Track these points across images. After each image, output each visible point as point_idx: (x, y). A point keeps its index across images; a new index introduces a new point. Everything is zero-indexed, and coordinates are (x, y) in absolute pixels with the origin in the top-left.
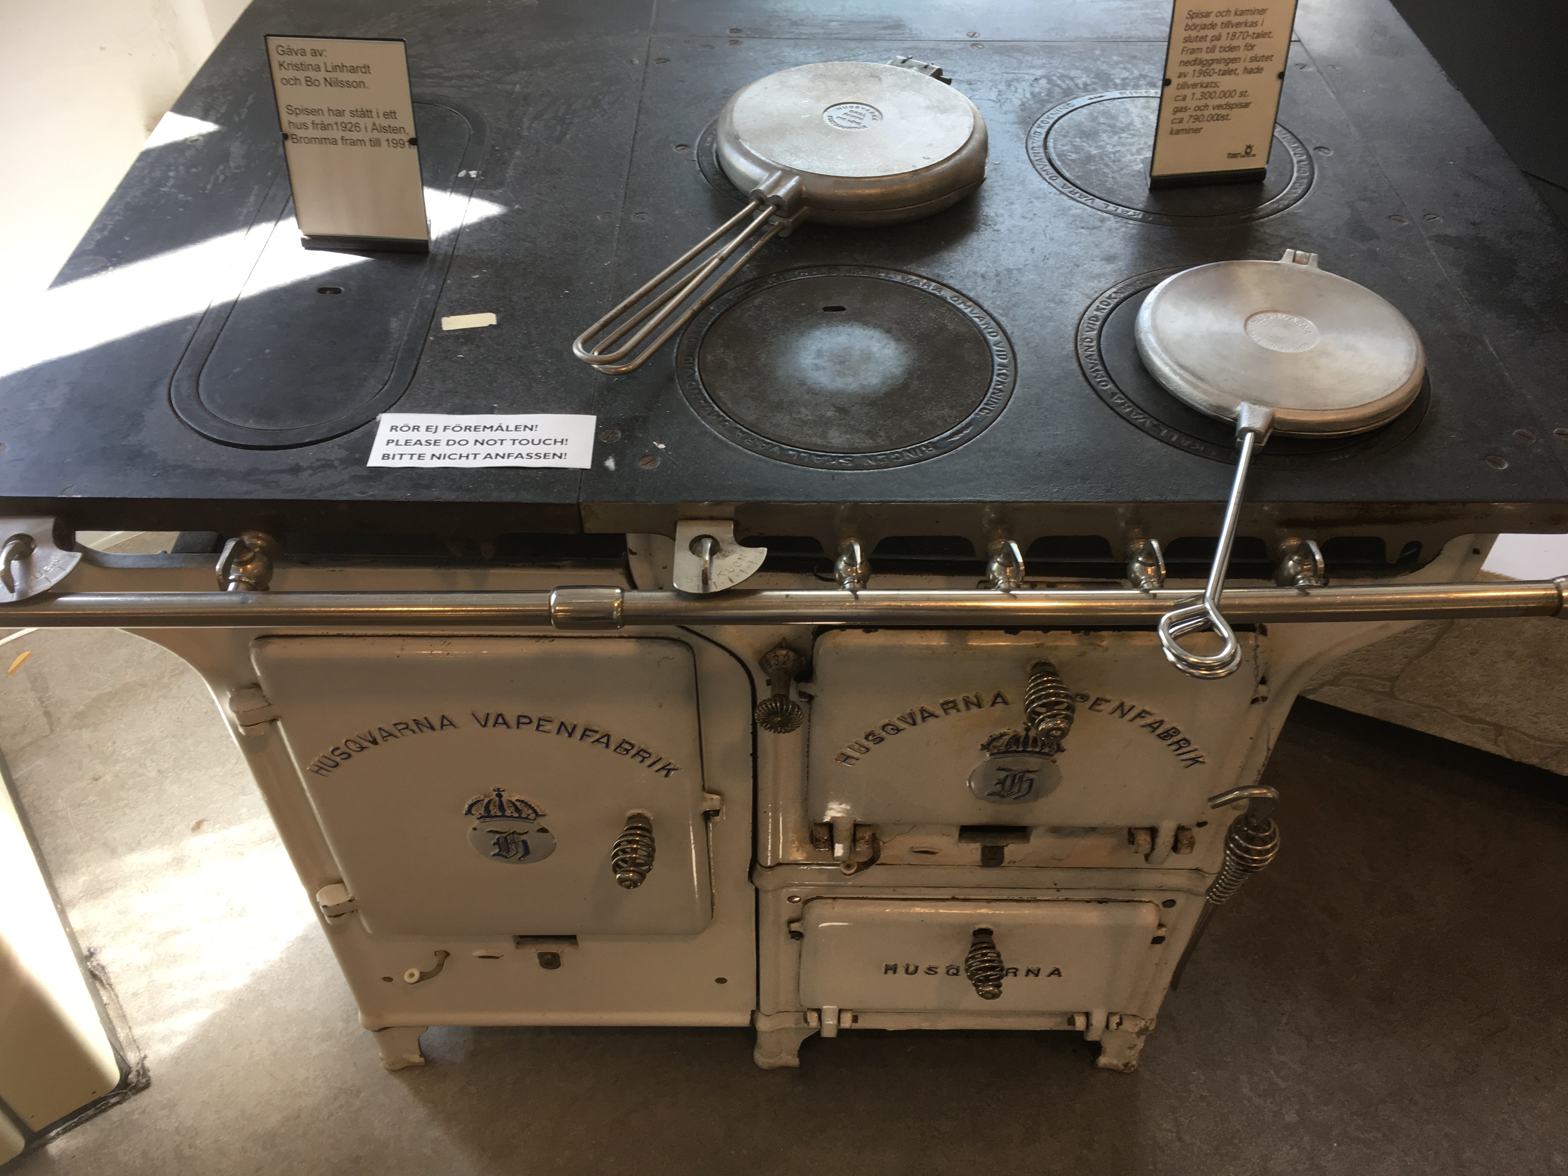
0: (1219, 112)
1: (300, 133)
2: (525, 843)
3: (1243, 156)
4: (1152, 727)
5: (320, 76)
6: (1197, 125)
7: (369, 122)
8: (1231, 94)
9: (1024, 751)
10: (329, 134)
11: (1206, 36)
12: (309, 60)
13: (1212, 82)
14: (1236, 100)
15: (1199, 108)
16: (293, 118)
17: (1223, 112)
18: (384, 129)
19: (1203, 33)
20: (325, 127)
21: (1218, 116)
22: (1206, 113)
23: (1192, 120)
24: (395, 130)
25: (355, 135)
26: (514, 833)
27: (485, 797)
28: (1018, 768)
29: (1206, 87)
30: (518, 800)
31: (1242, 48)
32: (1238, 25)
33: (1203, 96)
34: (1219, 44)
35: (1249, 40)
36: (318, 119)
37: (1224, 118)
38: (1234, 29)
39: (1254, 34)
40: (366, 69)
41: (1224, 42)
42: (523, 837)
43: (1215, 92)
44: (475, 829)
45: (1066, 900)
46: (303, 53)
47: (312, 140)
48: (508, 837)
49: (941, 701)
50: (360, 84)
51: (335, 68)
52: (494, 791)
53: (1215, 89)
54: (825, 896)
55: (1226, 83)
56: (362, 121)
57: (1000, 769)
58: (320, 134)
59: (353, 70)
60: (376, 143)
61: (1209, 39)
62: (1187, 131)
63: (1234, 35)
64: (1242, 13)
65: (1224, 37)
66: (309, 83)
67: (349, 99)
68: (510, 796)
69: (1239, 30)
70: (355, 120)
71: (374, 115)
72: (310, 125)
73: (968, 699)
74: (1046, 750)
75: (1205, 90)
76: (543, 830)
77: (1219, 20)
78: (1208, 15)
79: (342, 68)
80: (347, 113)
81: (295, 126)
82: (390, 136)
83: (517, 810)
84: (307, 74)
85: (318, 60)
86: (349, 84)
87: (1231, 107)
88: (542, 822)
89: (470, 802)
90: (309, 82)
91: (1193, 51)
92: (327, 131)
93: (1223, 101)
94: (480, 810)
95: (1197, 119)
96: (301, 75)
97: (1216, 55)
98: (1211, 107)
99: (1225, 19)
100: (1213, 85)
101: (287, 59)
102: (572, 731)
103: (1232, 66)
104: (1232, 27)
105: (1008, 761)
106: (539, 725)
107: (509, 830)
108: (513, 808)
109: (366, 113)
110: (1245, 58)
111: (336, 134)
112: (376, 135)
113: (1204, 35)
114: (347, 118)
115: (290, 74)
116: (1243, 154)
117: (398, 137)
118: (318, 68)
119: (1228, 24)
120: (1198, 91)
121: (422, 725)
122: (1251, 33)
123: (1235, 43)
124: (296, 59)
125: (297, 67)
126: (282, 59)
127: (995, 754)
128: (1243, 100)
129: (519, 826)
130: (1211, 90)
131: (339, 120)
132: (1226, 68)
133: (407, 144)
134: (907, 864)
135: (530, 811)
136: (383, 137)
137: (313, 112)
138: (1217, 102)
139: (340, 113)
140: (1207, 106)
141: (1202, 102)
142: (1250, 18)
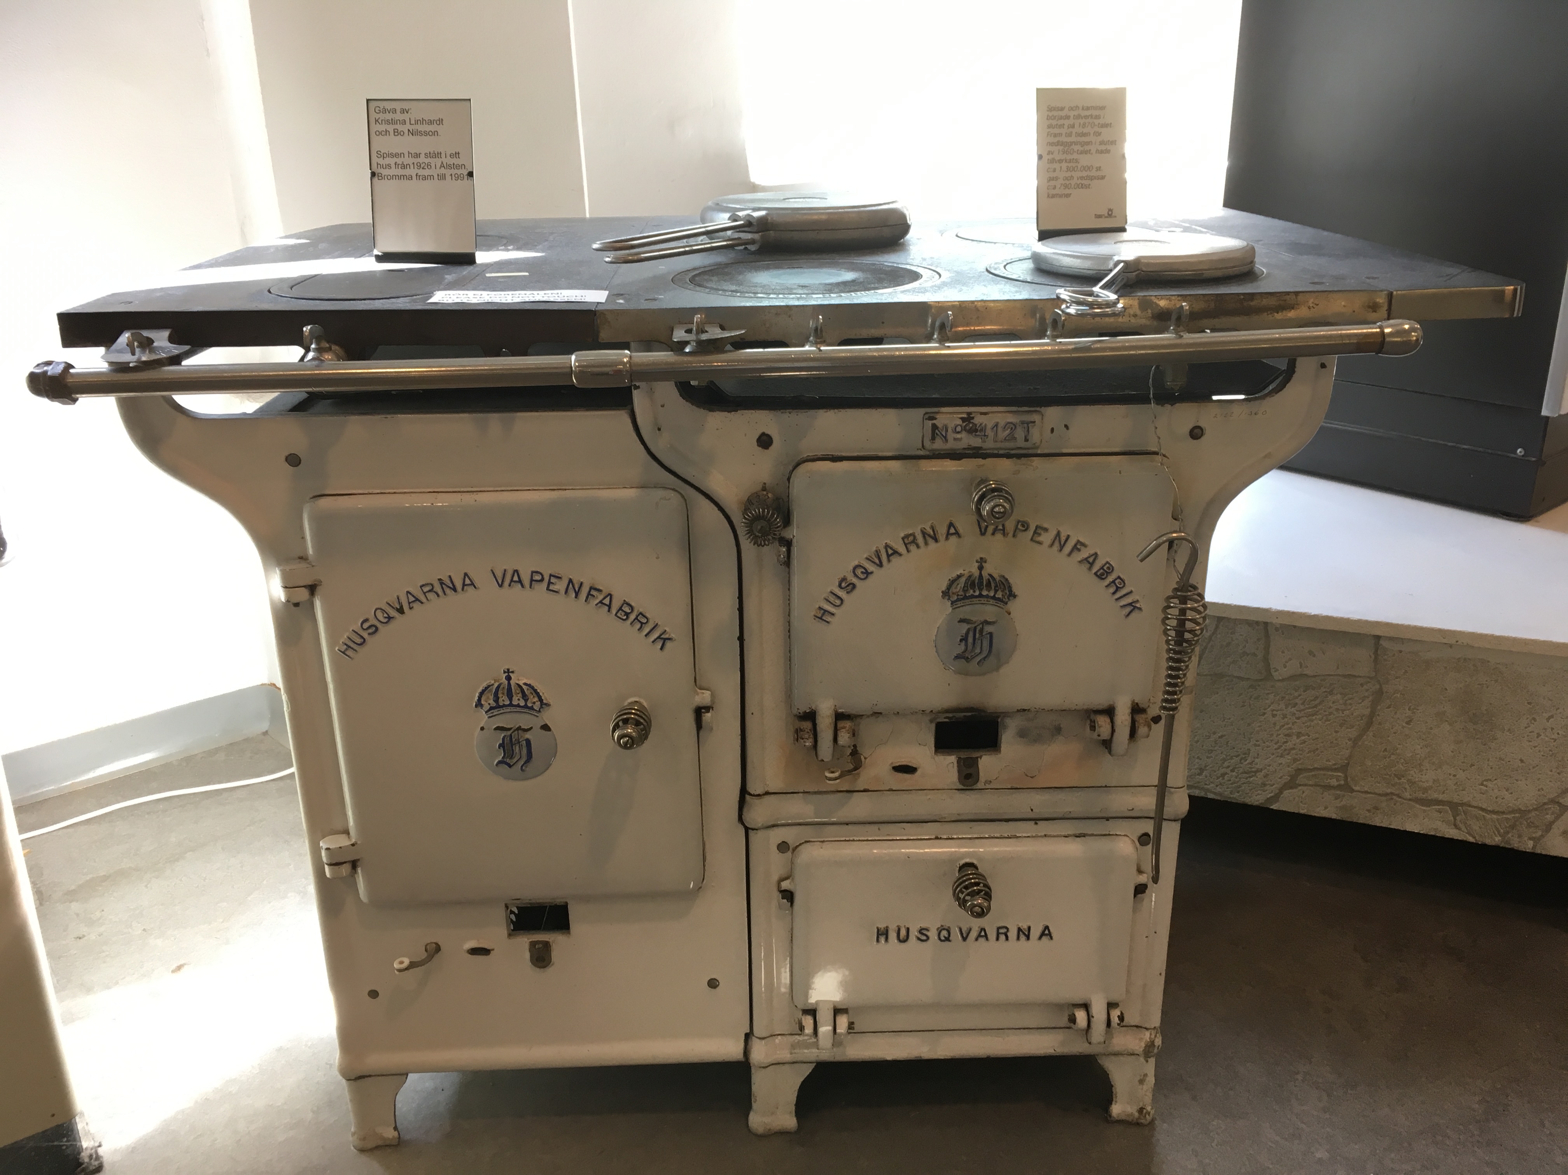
0: (1083, 182)
1: (385, 172)
2: (528, 742)
3: (1106, 217)
4: (1089, 561)
5: (405, 128)
6: (1067, 191)
7: (438, 161)
8: (1089, 168)
9: (981, 596)
10: (407, 172)
11: (1064, 124)
12: (399, 116)
13: (1073, 159)
14: (1094, 173)
15: (1066, 179)
16: (381, 161)
17: (1086, 182)
18: (449, 167)
19: (1061, 122)
20: (404, 167)
21: (1082, 185)
22: (1073, 182)
23: (1063, 187)
24: (458, 167)
25: (427, 172)
26: (519, 728)
27: (495, 682)
28: (977, 618)
29: (1070, 162)
30: (525, 684)
31: (1092, 135)
32: (1086, 117)
33: (1068, 169)
34: (1074, 131)
35: (1096, 129)
36: (399, 161)
37: (1088, 187)
38: (1084, 120)
39: (1099, 124)
40: (440, 121)
41: (1077, 129)
42: (528, 735)
43: (1077, 167)
44: (482, 729)
45: (1045, 836)
46: (394, 111)
47: (392, 177)
48: (513, 735)
49: (902, 535)
50: (435, 133)
51: (417, 122)
52: (505, 672)
53: (1076, 164)
54: (813, 840)
55: (1085, 160)
56: (432, 161)
57: (962, 621)
58: (400, 172)
59: (431, 122)
60: (442, 177)
61: (1066, 126)
62: (1061, 196)
63: (1084, 124)
64: (1088, 108)
65: (1077, 126)
66: (396, 134)
67: (423, 145)
68: (518, 680)
69: (1087, 121)
70: (427, 161)
71: (443, 155)
72: (393, 166)
73: (925, 531)
74: (999, 595)
75: (1070, 165)
76: (545, 727)
77: (1072, 114)
78: (1062, 109)
79: (422, 121)
80: (422, 156)
81: (382, 167)
82: (454, 172)
83: (524, 696)
84: (396, 127)
85: (405, 116)
86: (426, 134)
87: (1092, 178)
88: (547, 717)
89: (480, 690)
90: (397, 132)
91: (1055, 135)
92: (405, 170)
93: (1084, 174)
94: (488, 701)
95: (1066, 186)
96: (391, 128)
97: (1073, 139)
98: (1075, 178)
99: (1076, 113)
100: (1074, 161)
101: (382, 116)
102: (579, 590)
103: (1087, 148)
104: (1082, 118)
105: (966, 611)
106: (550, 583)
107: (515, 726)
108: (520, 695)
109: (438, 155)
110: (1095, 142)
111: (412, 172)
112: (443, 171)
113: (1062, 123)
114: (422, 159)
115: (382, 128)
116: (1106, 215)
117: (459, 172)
118: (404, 122)
119: (1078, 117)
120: (1064, 165)
121: (448, 586)
122: (1097, 123)
123: (1085, 131)
124: (389, 116)
125: (388, 122)
126: (377, 116)
127: (956, 601)
128: (1099, 173)
129: (524, 720)
130: (1074, 165)
131: (416, 160)
132: (1082, 149)
133: (466, 177)
134: (889, 790)
135: (536, 699)
136: (448, 172)
137: (397, 155)
138: (1080, 174)
139: (417, 155)
140: (1072, 177)
141: (1069, 174)
142: (1095, 113)
